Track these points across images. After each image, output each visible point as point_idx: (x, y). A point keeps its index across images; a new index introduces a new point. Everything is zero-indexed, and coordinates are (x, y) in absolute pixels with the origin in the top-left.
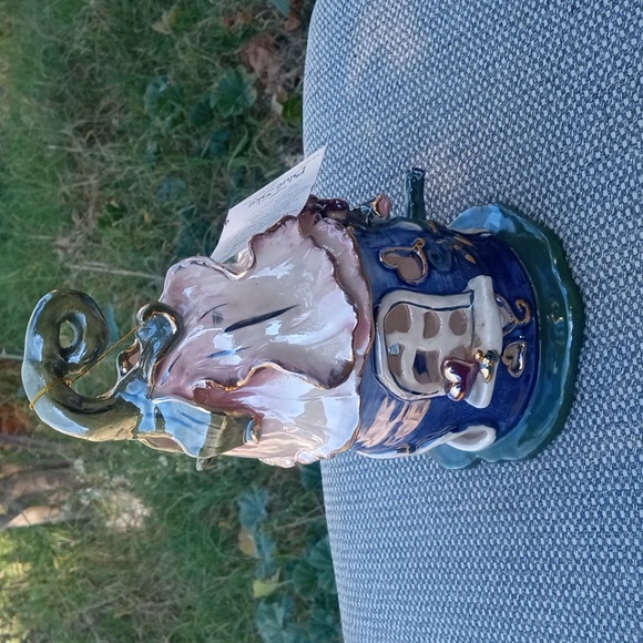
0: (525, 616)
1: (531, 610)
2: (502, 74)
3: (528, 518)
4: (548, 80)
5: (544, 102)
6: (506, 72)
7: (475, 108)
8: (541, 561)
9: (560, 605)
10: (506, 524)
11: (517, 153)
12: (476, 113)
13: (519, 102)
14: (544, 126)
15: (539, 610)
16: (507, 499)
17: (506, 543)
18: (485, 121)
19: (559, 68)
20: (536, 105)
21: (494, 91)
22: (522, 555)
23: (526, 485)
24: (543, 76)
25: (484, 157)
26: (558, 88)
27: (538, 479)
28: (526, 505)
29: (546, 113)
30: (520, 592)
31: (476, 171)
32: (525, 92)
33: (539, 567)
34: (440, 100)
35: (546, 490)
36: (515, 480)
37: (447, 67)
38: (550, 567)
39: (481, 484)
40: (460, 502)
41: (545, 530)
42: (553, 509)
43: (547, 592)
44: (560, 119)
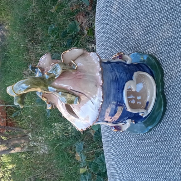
0: (166, 174)
1: (168, 172)
2: (157, 8)
3: (167, 143)
4: (172, 8)
5: (171, 15)
6: (159, 7)
7: (149, 19)
8: (172, 157)
9: (178, 170)
10: (160, 146)
11: (162, 31)
12: (149, 20)
13: (163, 16)
14: (171, 22)
15: (171, 172)
16: (160, 138)
17: (160, 151)
18: (152, 22)
19: (176, 4)
20: (168, 16)
21: (155, 13)
22: (165, 155)
23: (166, 133)
24: (170, 7)
25: (152, 33)
26: (175, 10)
27: (170, 131)
28: (166, 139)
29: (171, 18)
30: (165, 166)
31: (149, 38)
32: (165, 13)
33: (171, 159)
34: (138, 18)
35: (173, 134)
36: (163, 132)
37: (140, 7)
38: (174, 158)
39: (152, 133)
40: (145, 139)
41: (173, 147)
42: (175, 140)
43: (173, 166)
44: (176, 20)
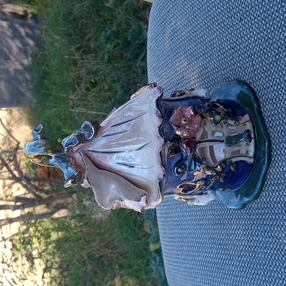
0: (226, 267)
1: (227, 265)
2: (216, 44)
3: (226, 228)
4: (232, 48)
5: (231, 57)
6: (217, 44)
7: (207, 58)
8: (231, 245)
9: (238, 263)
10: (219, 230)
11: (222, 77)
12: (207, 60)
13: (222, 56)
14: (232, 67)
15: (230, 265)
16: (219, 220)
17: (219, 237)
18: (210, 64)
19: (236, 44)
20: (228, 58)
21: (213, 51)
22: (224, 242)
23: (226, 214)
24: (231, 46)
25: (210, 78)
26: (236, 52)
27: (230, 212)
28: (226, 222)
29: (232, 62)
30: (224, 257)
31: (207, 84)
32: (224, 53)
33: (230, 248)
34: (194, 54)
35: (233, 216)
36: (222, 212)
37: (196, 40)
38: (234, 248)
39: (210, 213)
40: (203, 220)
41: (232, 233)
42: (235, 225)
43: (233, 258)
44: (237, 65)
